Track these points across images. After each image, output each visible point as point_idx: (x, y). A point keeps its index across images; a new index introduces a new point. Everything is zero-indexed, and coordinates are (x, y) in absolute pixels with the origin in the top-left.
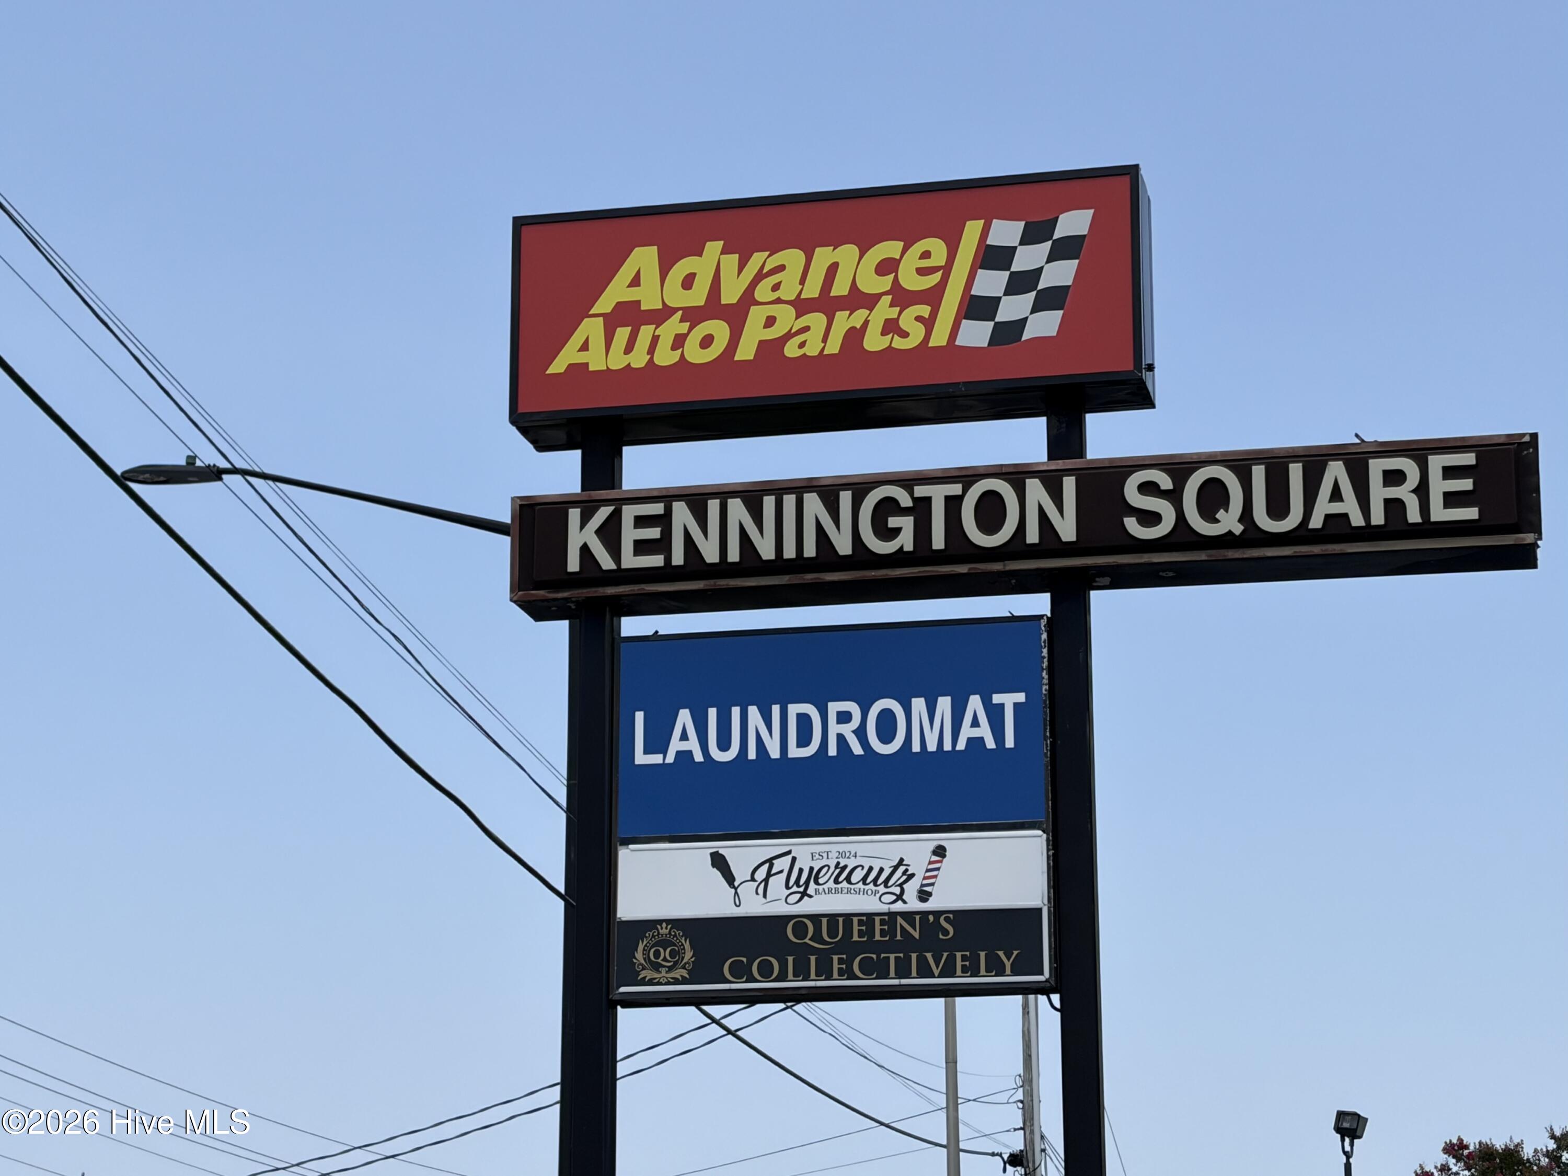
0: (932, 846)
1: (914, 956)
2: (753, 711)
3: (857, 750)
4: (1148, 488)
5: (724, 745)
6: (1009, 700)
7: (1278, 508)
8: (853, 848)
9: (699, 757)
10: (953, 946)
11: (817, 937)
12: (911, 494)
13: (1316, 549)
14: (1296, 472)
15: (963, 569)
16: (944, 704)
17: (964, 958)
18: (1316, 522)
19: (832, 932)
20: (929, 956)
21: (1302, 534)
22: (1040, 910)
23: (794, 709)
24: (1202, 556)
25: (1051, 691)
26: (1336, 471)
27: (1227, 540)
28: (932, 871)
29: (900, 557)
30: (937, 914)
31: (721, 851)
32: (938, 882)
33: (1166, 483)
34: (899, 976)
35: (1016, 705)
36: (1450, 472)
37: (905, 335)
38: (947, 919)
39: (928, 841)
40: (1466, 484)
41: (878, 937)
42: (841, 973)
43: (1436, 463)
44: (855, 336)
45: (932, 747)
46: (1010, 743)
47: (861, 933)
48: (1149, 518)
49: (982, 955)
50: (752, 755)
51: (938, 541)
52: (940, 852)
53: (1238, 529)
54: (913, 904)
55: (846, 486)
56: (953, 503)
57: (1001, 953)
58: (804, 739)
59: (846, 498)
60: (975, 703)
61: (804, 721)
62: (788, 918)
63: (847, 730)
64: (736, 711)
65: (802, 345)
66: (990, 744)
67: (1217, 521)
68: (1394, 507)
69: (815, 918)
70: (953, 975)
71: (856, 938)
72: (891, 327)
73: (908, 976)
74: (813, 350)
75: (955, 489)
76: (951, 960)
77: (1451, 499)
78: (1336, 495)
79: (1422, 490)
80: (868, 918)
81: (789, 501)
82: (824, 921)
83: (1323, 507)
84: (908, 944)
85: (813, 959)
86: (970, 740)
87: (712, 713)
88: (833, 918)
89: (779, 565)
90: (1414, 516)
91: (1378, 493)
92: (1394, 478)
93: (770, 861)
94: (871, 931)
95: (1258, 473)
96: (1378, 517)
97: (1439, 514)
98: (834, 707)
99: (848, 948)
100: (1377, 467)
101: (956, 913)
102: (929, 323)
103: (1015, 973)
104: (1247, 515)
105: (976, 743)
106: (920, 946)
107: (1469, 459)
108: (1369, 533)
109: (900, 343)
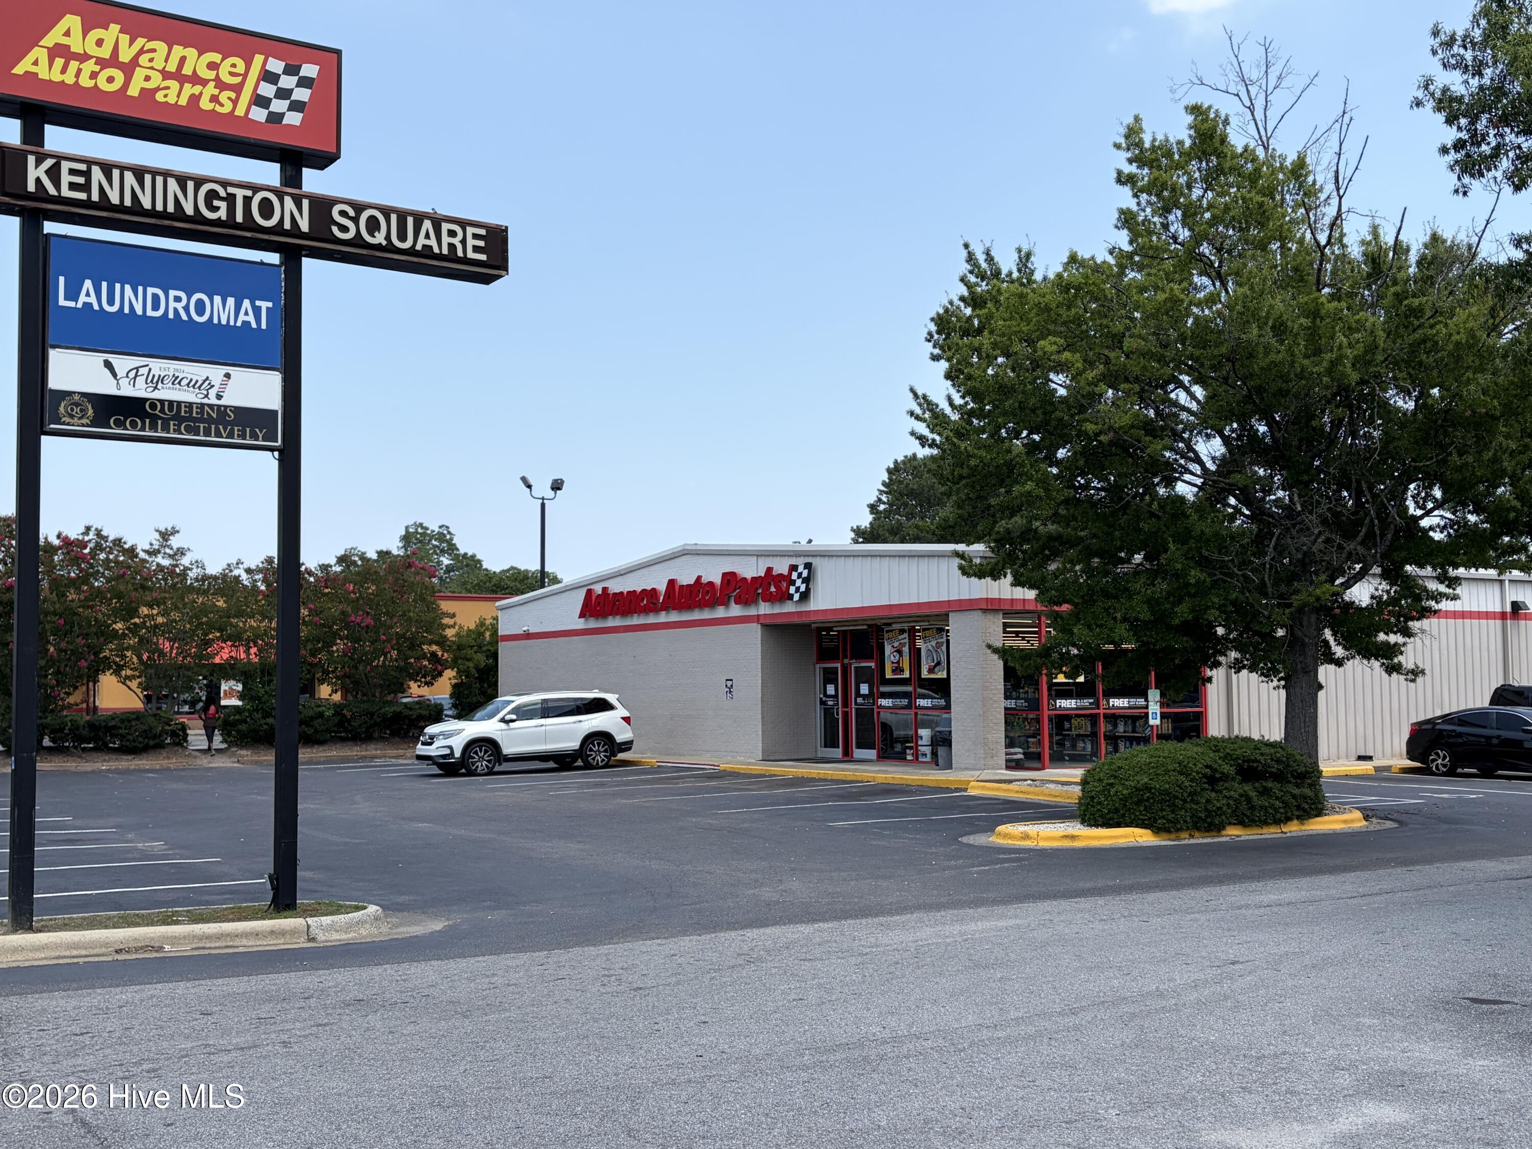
0: (224, 372)
1: (213, 426)
2: (128, 288)
3: (184, 317)
4: (343, 213)
5: (111, 302)
6: (264, 305)
7: (402, 237)
8: (182, 368)
9: (96, 307)
10: (233, 424)
11: (162, 411)
12: (226, 190)
13: (415, 260)
14: (410, 220)
15: (248, 234)
16: (231, 301)
17: (238, 430)
18: (419, 247)
19: (171, 409)
20: (221, 427)
21: (411, 252)
22: (277, 411)
23: (151, 290)
24: (364, 252)
25: (285, 303)
26: (427, 225)
27: (378, 247)
28: (224, 385)
29: (218, 223)
30: (226, 407)
31: (110, 360)
32: (226, 391)
33: (352, 213)
34: (205, 435)
35: (267, 308)
36: (475, 236)
37: (222, 105)
38: (231, 410)
39: (220, 370)
40: (481, 243)
41: (194, 415)
42: (175, 430)
43: (470, 230)
44: (195, 99)
45: (224, 322)
46: (264, 326)
47: (186, 412)
48: (344, 229)
49: (248, 429)
50: (126, 311)
51: (239, 218)
52: (228, 376)
53: (384, 243)
54: (213, 400)
55: (191, 179)
56: (247, 200)
57: (257, 430)
58: (156, 307)
59: (190, 185)
60: (246, 303)
61: (156, 298)
62: (146, 400)
63: (180, 306)
64: (118, 286)
65: (166, 96)
66: (254, 325)
67: (374, 237)
68: (452, 247)
69: (162, 402)
70: (233, 438)
71: (183, 414)
72: (214, 99)
73: (210, 436)
74: (172, 100)
75: (249, 193)
76: (232, 430)
77: (476, 249)
78: (427, 236)
79: (464, 242)
80: (190, 405)
81: (159, 180)
82: (166, 403)
83: (422, 241)
84: (210, 420)
85: (160, 422)
86: (244, 322)
87: (104, 285)
88: (171, 403)
89: (153, 213)
90: (460, 253)
91: (446, 240)
92: (452, 234)
93: (137, 369)
94: (191, 412)
95: (394, 217)
96: (445, 251)
97: (471, 255)
98: (172, 293)
99: (179, 419)
100: (445, 227)
101: (236, 408)
102: (235, 102)
103: (264, 440)
104: (388, 237)
105: (246, 324)
106: (217, 422)
107: (483, 232)
108: (440, 257)
109: (218, 109)
